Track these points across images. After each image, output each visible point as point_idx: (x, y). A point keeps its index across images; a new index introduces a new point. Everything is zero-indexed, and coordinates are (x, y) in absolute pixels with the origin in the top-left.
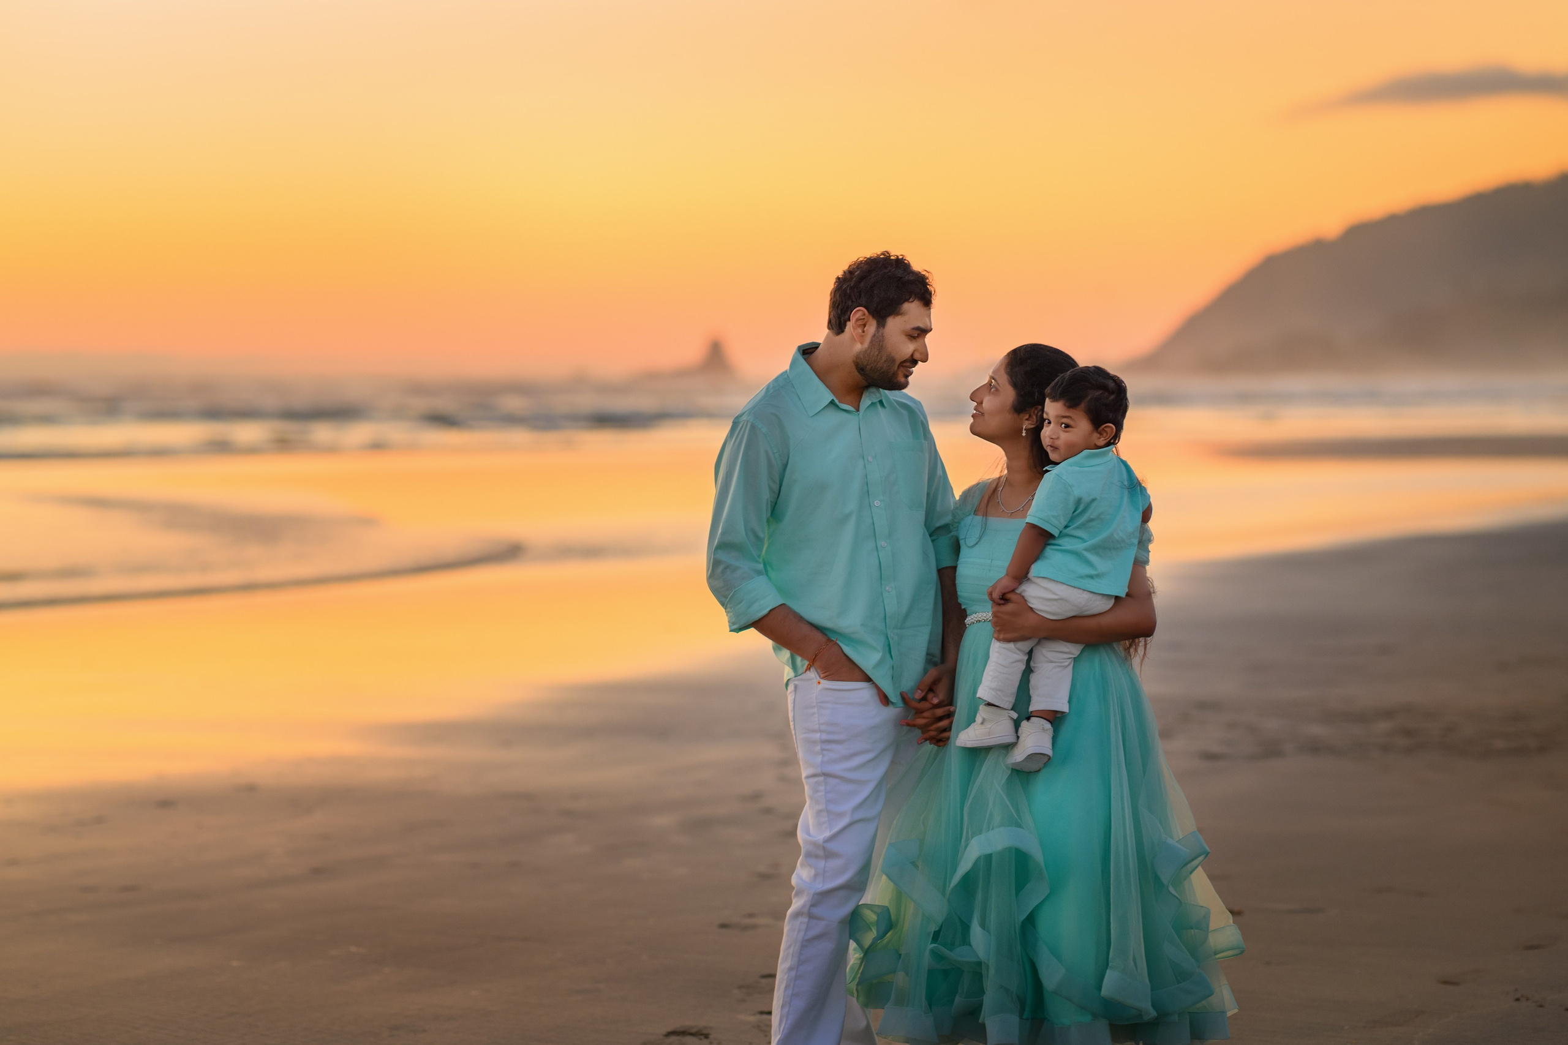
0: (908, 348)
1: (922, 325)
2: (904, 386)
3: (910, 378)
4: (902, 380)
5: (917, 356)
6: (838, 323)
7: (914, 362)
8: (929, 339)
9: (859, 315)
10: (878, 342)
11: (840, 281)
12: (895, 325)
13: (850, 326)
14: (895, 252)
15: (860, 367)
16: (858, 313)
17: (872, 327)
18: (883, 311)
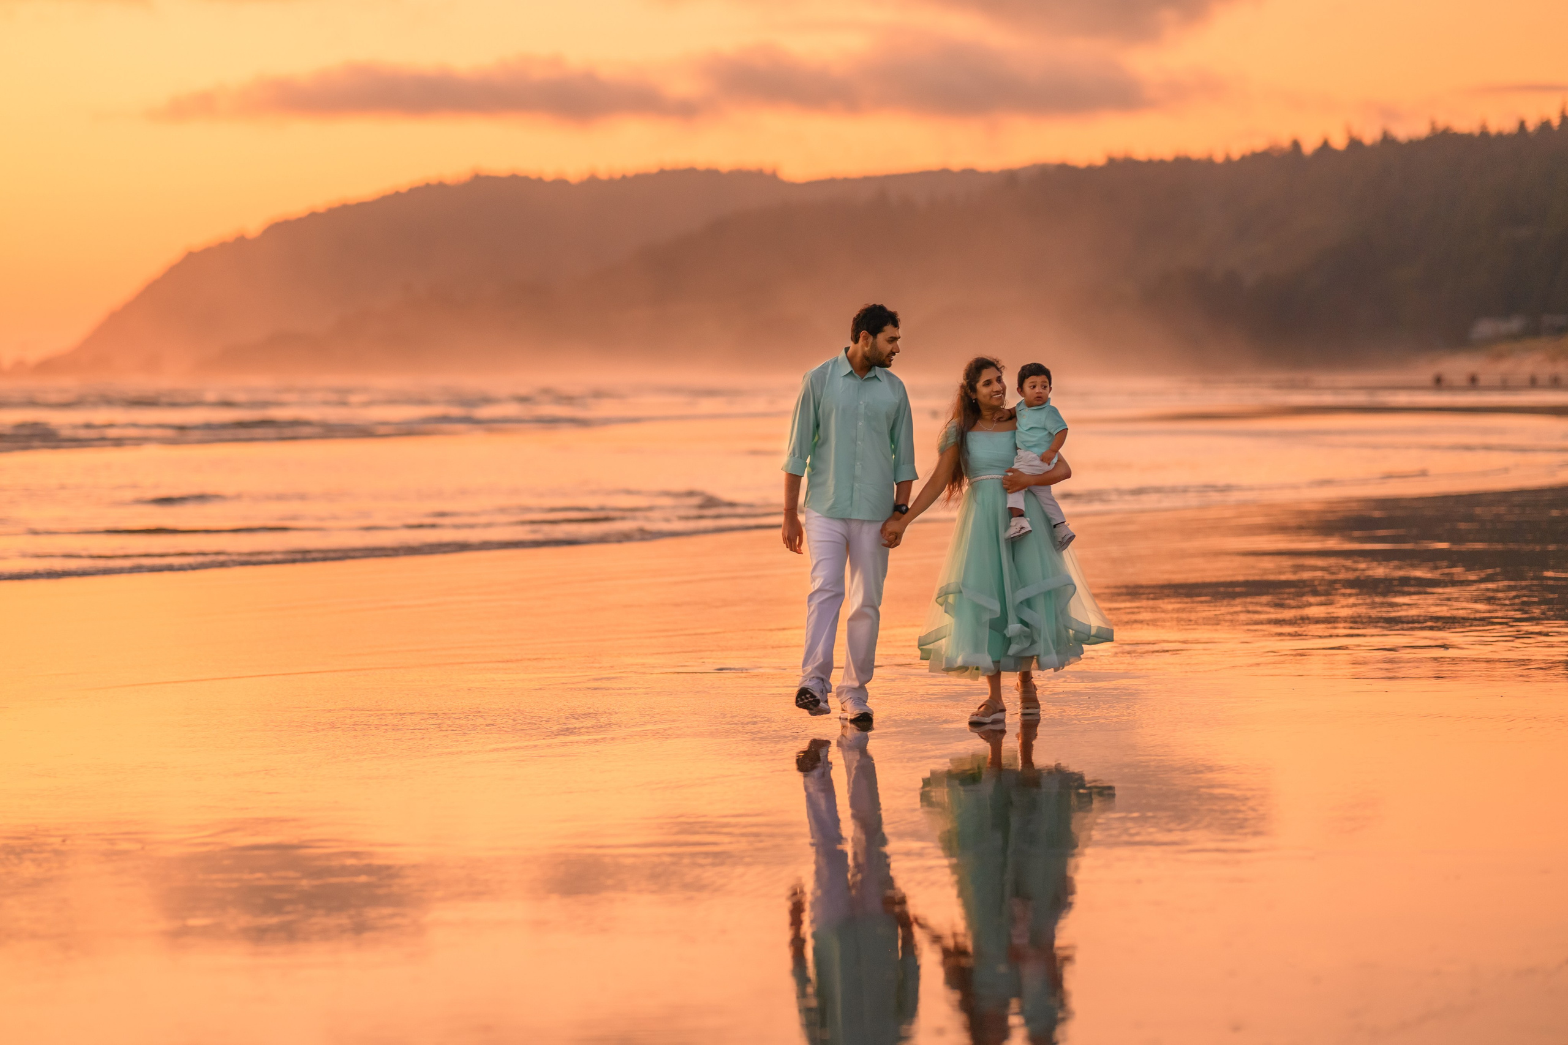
0: (889, 348)
1: (894, 336)
2: (889, 366)
3: (892, 362)
4: (888, 363)
5: (894, 351)
6: (856, 340)
7: (894, 354)
8: (899, 342)
9: (864, 334)
10: (874, 346)
11: (855, 319)
12: (881, 337)
13: (861, 339)
14: (878, 303)
15: (865, 357)
16: (863, 333)
17: (871, 339)
18: (875, 331)
